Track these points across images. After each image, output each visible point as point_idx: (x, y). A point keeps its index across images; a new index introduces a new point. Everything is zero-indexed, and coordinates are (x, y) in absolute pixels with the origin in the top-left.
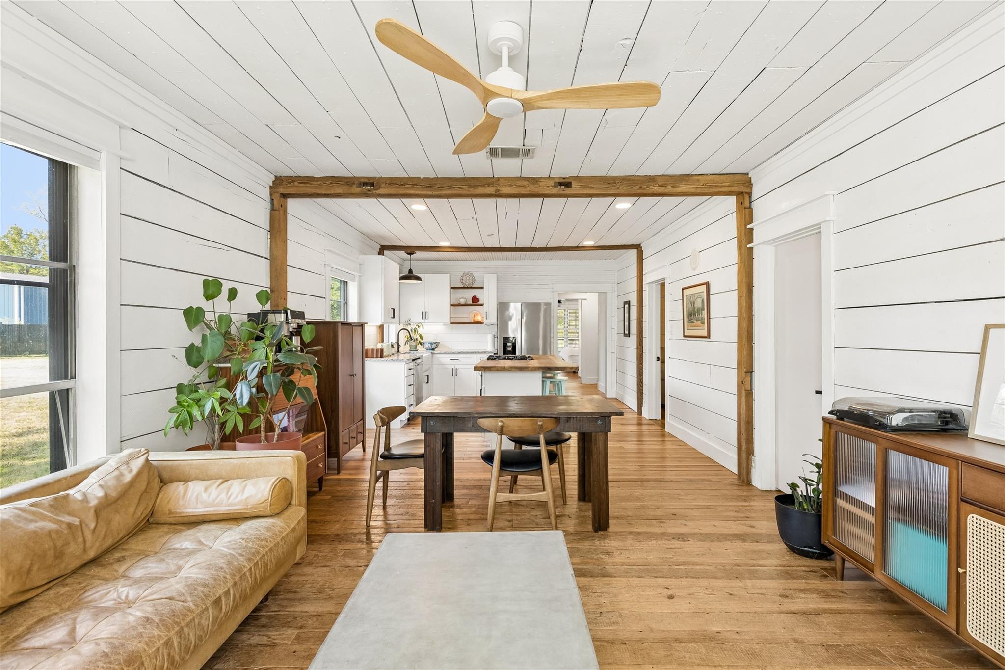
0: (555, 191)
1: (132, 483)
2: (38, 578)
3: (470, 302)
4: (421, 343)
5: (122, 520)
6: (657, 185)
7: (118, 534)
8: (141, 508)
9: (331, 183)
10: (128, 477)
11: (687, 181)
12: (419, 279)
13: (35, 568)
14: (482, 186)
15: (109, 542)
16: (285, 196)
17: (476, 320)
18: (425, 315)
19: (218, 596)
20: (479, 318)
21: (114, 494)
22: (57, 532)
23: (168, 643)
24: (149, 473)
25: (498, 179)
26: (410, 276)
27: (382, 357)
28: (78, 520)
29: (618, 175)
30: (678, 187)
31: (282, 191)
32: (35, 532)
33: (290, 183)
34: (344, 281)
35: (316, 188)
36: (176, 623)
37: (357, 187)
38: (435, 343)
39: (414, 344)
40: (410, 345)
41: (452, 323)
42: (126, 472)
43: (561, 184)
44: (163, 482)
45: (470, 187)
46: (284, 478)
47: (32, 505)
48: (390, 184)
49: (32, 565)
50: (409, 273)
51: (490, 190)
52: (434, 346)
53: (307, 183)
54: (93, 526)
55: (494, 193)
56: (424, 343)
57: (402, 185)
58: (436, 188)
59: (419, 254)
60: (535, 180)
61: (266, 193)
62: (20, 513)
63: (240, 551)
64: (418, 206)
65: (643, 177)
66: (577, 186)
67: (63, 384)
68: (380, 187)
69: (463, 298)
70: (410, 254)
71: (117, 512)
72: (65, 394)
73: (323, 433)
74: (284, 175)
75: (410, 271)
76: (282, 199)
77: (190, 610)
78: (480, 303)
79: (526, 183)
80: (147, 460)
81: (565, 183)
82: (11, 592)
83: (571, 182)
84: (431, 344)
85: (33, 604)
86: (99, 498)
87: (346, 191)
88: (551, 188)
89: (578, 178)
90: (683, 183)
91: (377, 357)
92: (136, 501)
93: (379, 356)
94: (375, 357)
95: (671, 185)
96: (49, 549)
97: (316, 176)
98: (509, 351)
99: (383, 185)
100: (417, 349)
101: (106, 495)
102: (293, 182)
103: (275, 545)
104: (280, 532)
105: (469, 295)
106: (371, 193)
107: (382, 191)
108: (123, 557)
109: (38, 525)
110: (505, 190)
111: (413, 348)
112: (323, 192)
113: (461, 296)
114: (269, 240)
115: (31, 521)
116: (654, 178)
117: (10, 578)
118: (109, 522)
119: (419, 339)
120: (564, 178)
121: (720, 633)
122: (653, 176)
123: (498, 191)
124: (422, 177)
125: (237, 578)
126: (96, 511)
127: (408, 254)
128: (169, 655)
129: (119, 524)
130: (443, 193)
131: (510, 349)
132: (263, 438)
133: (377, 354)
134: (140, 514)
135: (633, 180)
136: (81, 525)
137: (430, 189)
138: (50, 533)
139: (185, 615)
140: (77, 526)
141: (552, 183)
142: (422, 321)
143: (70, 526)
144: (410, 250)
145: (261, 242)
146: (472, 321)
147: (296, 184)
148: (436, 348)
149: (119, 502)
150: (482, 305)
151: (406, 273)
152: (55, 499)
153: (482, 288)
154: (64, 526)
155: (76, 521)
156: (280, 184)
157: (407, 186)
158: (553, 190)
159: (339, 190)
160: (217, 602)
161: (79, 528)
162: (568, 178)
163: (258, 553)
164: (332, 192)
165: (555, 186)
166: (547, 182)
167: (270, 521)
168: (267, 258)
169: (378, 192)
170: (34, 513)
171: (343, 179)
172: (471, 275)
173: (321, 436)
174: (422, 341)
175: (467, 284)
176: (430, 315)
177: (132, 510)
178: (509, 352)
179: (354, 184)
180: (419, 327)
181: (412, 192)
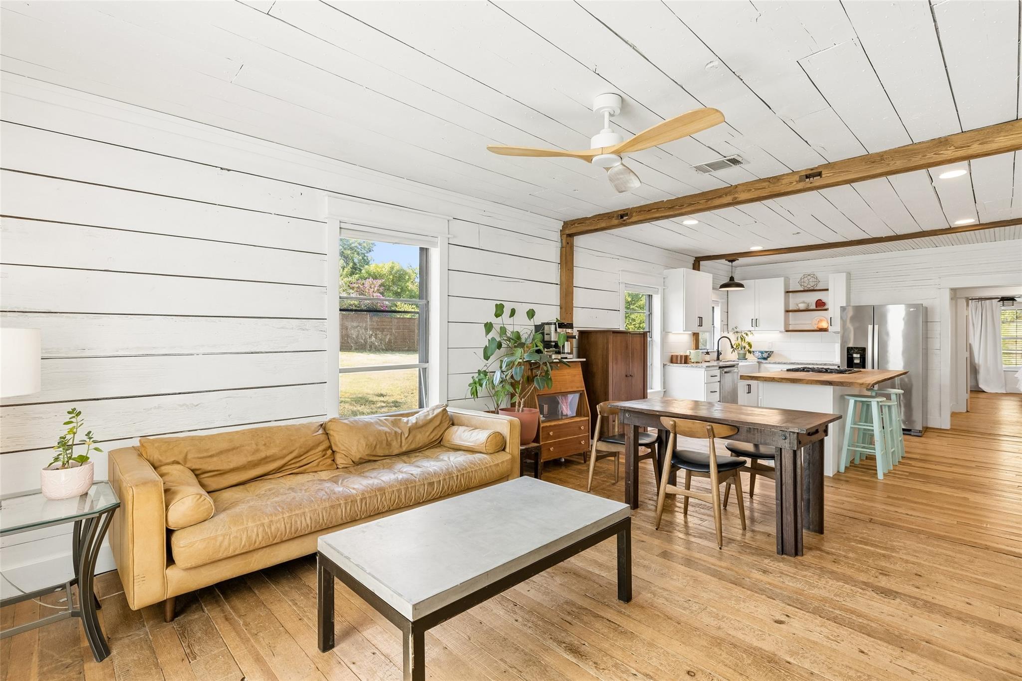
0: (800, 186)
1: (431, 420)
2: (380, 452)
3: (814, 307)
4: (750, 352)
5: (422, 438)
6: (952, 148)
7: (419, 444)
8: (433, 434)
9: (598, 220)
10: (431, 416)
11: (1011, 130)
12: (741, 286)
13: (378, 447)
14: (720, 197)
15: (413, 446)
16: (571, 236)
17: (821, 327)
18: (755, 322)
19: (432, 481)
20: (824, 325)
21: (421, 423)
22: (389, 433)
23: (399, 491)
24: (442, 417)
25: (736, 186)
26: (732, 283)
27: (686, 362)
28: (401, 431)
29: (887, 149)
30: (993, 141)
31: (568, 232)
32: (380, 430)
33: (572, 225)
34: (650, 295)
35: (588, 225)
36: (406, 484)
37: (616, 219)
38: (766, 352)
39: (742, 352)
40: (738, 354)
41: (787, 331)
42: (431, 414)
43: (807, 177)
44: (453, 424)
45: (708, 200)
46: (498, 432)
47: (385, 419)
48: (640, 212)
49: (376, 445)
50: (730, 280)
51: (728, 199)
52: (765, 355)
53: (583, 223)
54: (406, 436)
55: (731, 201)
56: (754, 352)
57: (649, 211)
58: (677, 207)
59: (741, 261)
60: (776, 179)
61: (557, 236)
62: (379, 422)
63: (457, 466)
64: (690, 221)
65: (928, 142)
66: (828, 175)
67: (425, 365)
68: (632, 216)
69: (804, 302)
70: (732, 261)
71: (421, 433)
72: (425, 369)
73: (588, 418)
74: (568, 220)
75: (732, 279)
76: (568, 238)
77: (415, 481)
78: (826, 307)
79: (765, 184)
80: (445, 410)
81: (814, 174)
82: (367, 453)
83: (821, 171)
84: (762, 353)
85: (377, 463)
86: (413, 423)
87: (608, 224)
88: (795, 183)
89: (830, 166)
90: (1002, 134)
91: (681, 363)
92: (431, 430)
93: (683, 361)
94: (679, 362)
95: (979, 142)
96: (384, 440)
97: (588, 217)
98: (857, 364)
99: (634, 214)
100: (746, 357)
101: (416, 423)
102: (574, 224)
103: (479, 469)
104: (486, 463)
105: (812, 298)
106: (625, 222)
107: (634, 219)
108: (418, 456)
109: (383, 428)
110: (743, 196)
111: (741, 356)
112: (593, 228)
113: (802, 300)
114: (559, 270)
115: (381, 426)
116: (947, 140)
117: (367, 447)
118: (415, 437)
119: (747, 347)
120: (812, 170)
121: (789, 663)
122: (945, 137)
123: (736, 198)
124: (665, 200)
125: (447, 477)
126: (409, 429)
127: (729, 261)
128: (399, 496)
129: (420, 439)
130: (683, 211)
131: (857, 361)
132: (516, 410)
133: (681, 361)
134: (432, 437)
135: (910, 150)
136: (401, 434)
137: (671, 210)
138: (386, 433)
139: (412, 483)
140: (399, 433)
141: (797, 178)
142: (753, 329)
143: (396, 432)
144: (731, 258)
145: (553, 273)
146: (815, 328)
147: (576, 225)
148: (768, 357)
149: (423, 428)
150: (826, 310)
151: (726, 280)
152: (395, 419)
153: (827, 290)
154: (393, 432)
155: (399, 431)
156: (567, 227)
157: (653, 211)
158: (798, 185)
159: (603, 225)
160: (431, 484)
161: (400, 435)
162: (816, 168)
163: (466, 469)
164: (598, 227)
165: (801, 180)
166: (790, 178)
167: (485, 456)
168: (557, 284)
169: (630, 220)
170: (384, 423)
171: (606, 215)
172: (813, 276)
173: (585, 420)
174: (751, 350)
175: (810, 287)
176: (761, 323)
177: (428, 434)
178: (857, 366)
179: (613, 217)
180: (747, 335)
181: (657, 215)
